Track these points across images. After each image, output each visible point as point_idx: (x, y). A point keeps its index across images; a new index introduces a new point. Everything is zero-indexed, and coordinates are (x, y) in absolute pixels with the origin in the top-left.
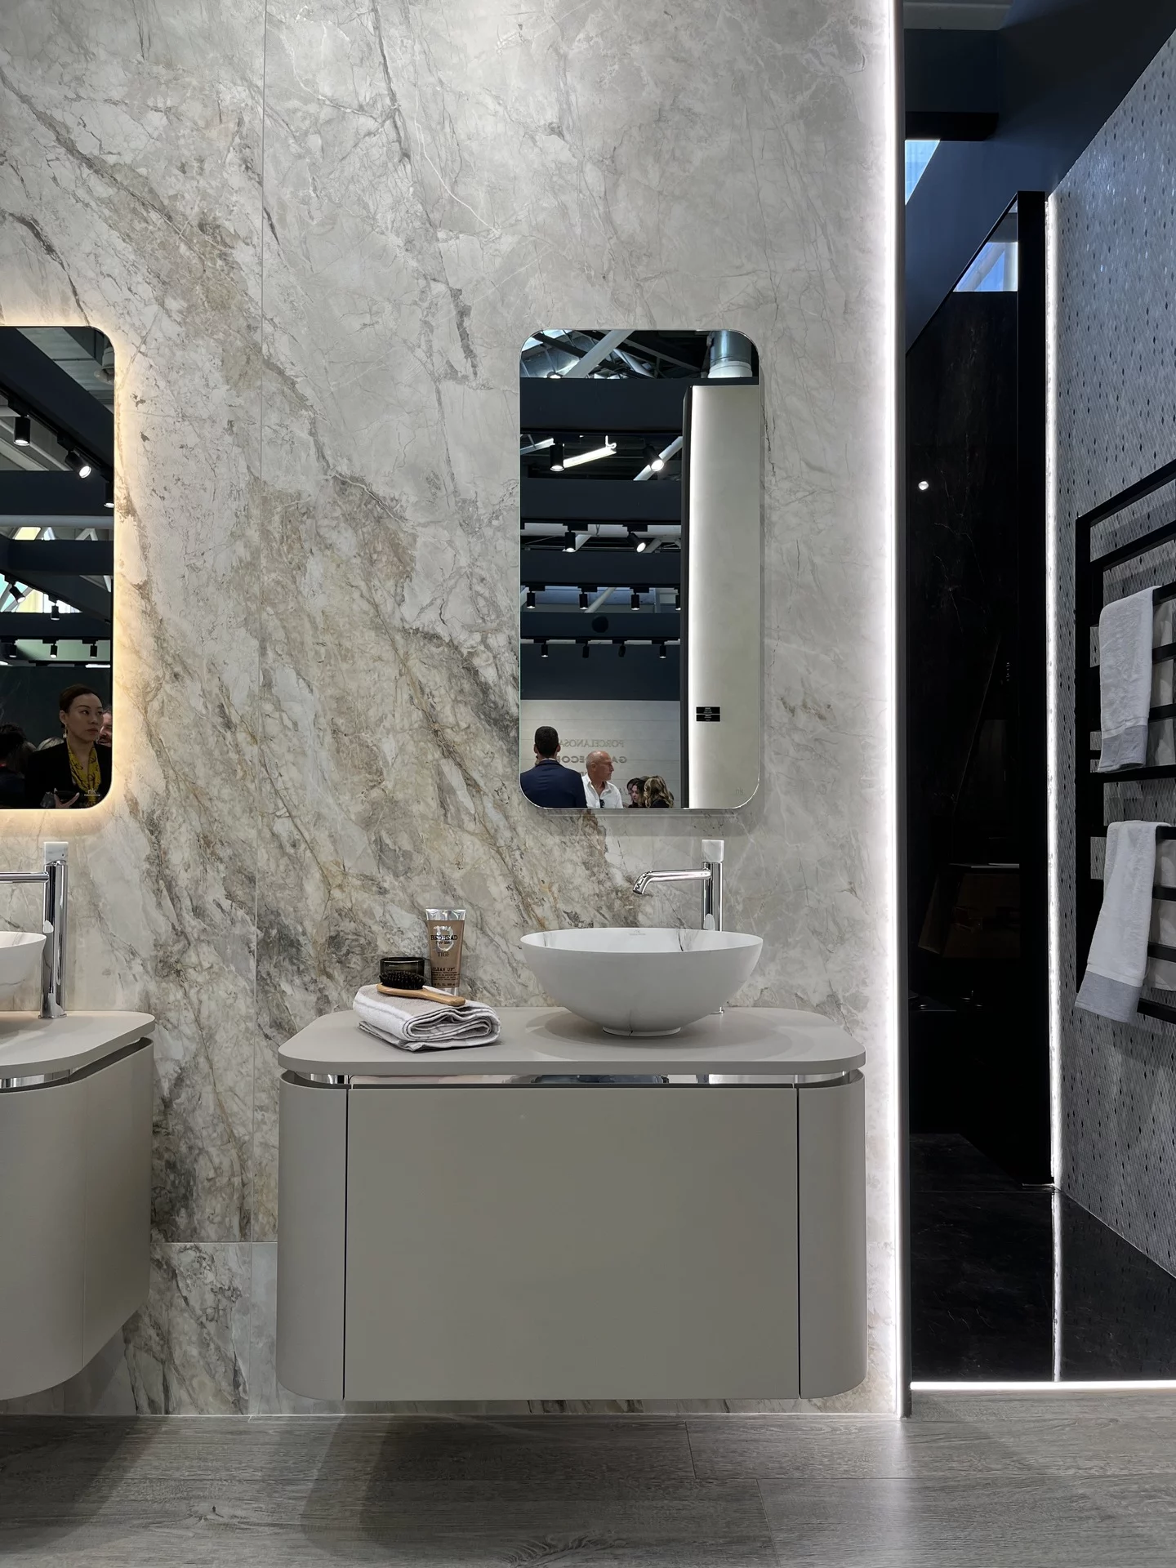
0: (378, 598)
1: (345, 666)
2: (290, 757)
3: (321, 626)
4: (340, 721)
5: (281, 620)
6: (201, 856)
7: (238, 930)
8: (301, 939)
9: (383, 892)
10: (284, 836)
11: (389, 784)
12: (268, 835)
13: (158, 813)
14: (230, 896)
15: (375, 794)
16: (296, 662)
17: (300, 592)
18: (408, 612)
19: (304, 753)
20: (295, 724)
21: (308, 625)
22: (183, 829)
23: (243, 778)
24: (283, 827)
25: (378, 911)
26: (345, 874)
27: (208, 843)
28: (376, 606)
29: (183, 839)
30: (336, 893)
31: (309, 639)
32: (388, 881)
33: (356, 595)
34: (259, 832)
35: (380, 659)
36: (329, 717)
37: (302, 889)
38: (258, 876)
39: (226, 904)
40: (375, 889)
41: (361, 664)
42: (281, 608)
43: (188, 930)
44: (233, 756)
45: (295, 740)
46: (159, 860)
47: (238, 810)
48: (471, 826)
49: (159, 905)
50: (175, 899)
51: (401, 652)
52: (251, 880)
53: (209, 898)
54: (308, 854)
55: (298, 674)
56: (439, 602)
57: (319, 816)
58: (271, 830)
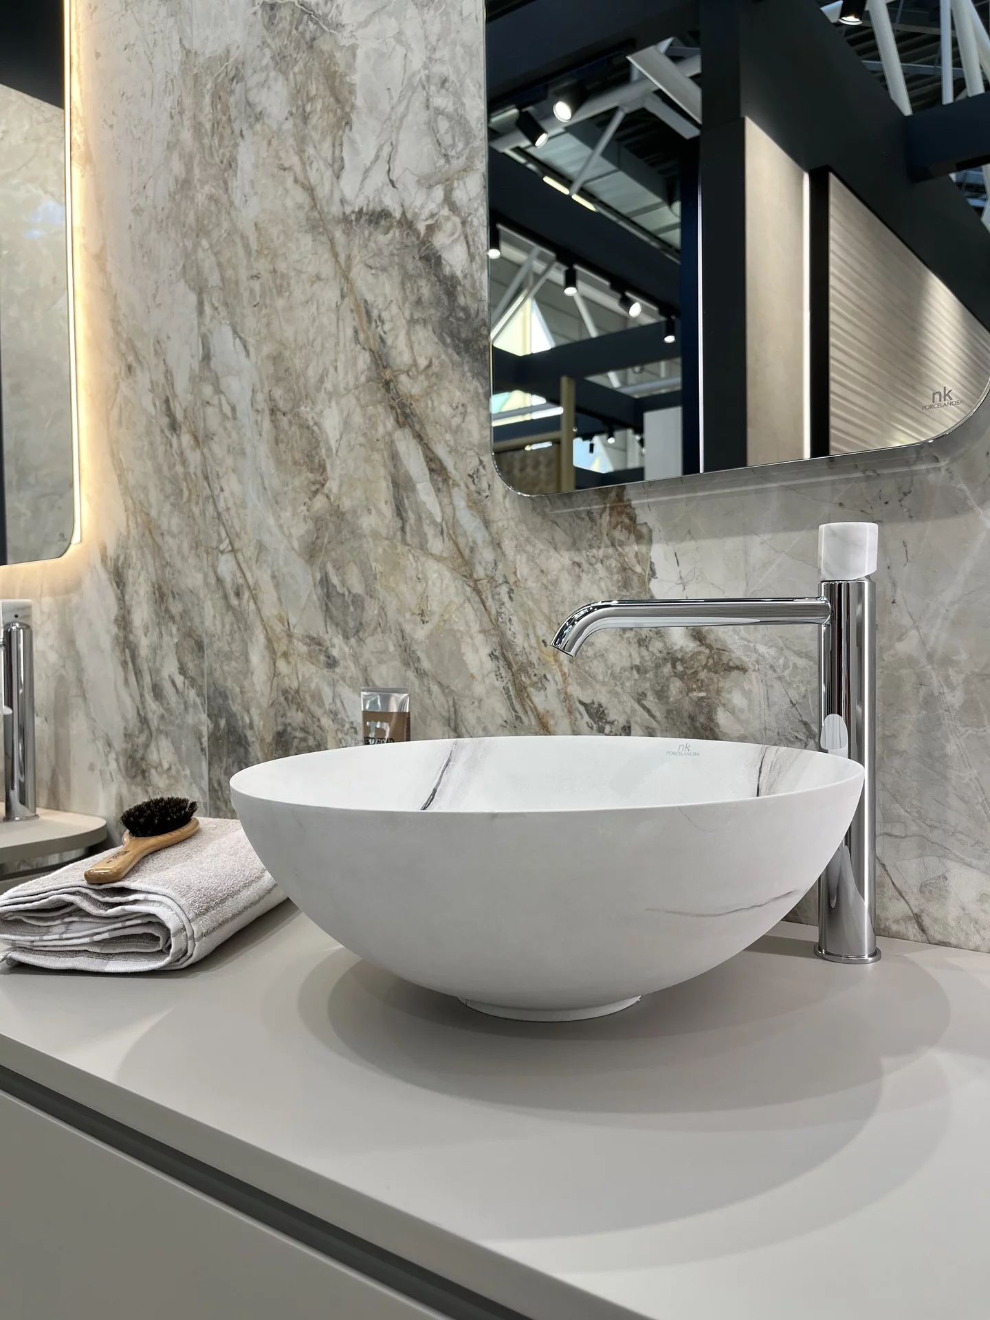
0: (313, 176)
1: (280, 303)
2: (229, 461)
3: (254, 246)
4: (278, 393)
5: (216, 254)
6: (157, 615)
7: (190, 719)
8: (249, 733)
9: (332, 663)
10: (228, 580)
11: (333, 485)
12: (213, 581)
13: (122, 558)
14: (183, 670)
15: (319, 503)
16: (232, 314)
17: (232, 203)
18: (349, 186)
19: (243, 453)
20: (234, 409)
21: (241, 252)
22: (142, 579)
23: (189, 500)
24: (226, 566)
25: (327, 692)
26: (290, 636)
27: (162, 596)
28: (310, 190)
29: (142, 592)
30: (282, 665)
31: (243, 274)
32: (338, 646)
33: (290, 181)
34: (206, 576)
35: (318, 277)
36: (266, 390)
37: (247, 660)
38: (206, 641)
39: (179, 680)
40: (322, 658)
41: (298, 295)
42: (215, 234)
43: (150, 716)
44: (179, 469)
45: (234, 435)
46: (124, 622)
47: (185, 546)
48: (437, 545)
49: (126, 680)
50: (138, 673)
51: (342, 258)
52: (200, 646)
53: (165, 674)
54: (252, 606)
55: (235, 332)
56: (387, 149)
57: (261, 547)
58: (215, 572)
